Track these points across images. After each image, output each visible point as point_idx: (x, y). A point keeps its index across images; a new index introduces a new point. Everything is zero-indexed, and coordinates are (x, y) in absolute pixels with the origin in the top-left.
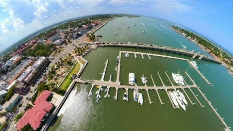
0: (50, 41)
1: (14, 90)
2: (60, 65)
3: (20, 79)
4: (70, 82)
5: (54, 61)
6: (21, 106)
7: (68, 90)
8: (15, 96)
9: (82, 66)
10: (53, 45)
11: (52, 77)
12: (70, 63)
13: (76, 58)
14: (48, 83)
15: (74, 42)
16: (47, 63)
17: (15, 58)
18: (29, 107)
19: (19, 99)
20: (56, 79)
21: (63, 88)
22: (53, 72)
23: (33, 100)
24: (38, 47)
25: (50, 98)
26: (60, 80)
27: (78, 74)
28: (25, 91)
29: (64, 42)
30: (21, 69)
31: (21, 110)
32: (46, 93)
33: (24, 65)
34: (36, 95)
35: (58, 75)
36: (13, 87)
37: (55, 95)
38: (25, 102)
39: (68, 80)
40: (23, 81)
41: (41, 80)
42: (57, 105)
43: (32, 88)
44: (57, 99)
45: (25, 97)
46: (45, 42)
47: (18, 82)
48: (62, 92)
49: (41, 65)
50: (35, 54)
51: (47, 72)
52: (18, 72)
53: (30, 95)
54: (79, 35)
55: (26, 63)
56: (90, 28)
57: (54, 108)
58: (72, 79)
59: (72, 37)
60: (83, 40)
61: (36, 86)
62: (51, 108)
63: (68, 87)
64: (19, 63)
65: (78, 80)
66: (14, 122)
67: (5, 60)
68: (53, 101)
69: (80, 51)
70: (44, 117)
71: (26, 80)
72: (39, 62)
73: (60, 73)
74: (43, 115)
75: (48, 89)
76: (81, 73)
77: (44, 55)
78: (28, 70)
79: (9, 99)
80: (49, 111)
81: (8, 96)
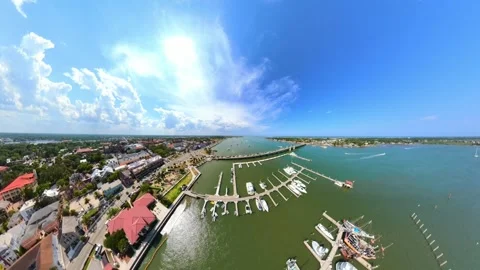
0: (172, 146)
1: (118, 175)
2: (172, 170)
3: (130, 167)
4: (179, 194)
5: (168, 164)
6: (118, 198)
7: (174, 203)
8: (117, 183)
9: (194, 177)
10: (173, 150)
11: (160, 181)
12: (182, 171)
13: (190, 168)
14: (153, 186)
15: (193, 152)
16: (160, 164)
18: (125, 206)
19: (119, 189)
20: (163, 185)
21: (169, 198)
22: (163, 176)
23: (134, 198)
24: (161, 147)
25: (151, 206)
26: (168, 187)
27: (188, 186)
28: (128, 183)
29: (184, 151)
30: (137, 158)
31: (118, 204)
32: (147, 197)
33: (141, 156)
34: (138, 194)
35: (167, 181)
36: (121, 170)
37: (159, 204)
38: (124, 197)
39: (175, 190)
40: (131, 171)
41: (148, 178)
42: (161, 218)
43: (136, 184)
44: (161, 211)
45: (125, 190)
46: (169, 145)
47: (126, 169)
48: (167, 204)
49: (154, 163)
50: (155, 151)
51: (157, 173)
52: (133, 158)
53: (132, 191)
54: (198, 148)
55: (143, 154)
56: (209, 144)
57: (156, 221)
58: (181, 190)
59: (192, 148)
60: (201, 152)
61: (141, 183)
62: (153, 220)
63: (174, 198)
64: (138, 151)
65: (188, 193)
66: (106, 216)
68: (155, 211)
69: (195, 162)
70: (143, 230)
71: (135, 170)
72: (154, 159)
73: (169, 179)
74: (142, 227)
75: (152, 193)
76: (192, 186)
77: (163, 156)
78: (141, 162)
79: (111, 181)
80: (149, 223)
81: (111, 177)
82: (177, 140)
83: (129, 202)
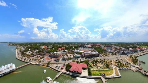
0: (105, 48)
1: (81, 53)
2: (101, 62)
3: (85, 52)
4: (98, 75)
5: (101, 58)
6: (77, 59)
7: (93, 76)
8: (79, 55)
9: (113, 75)
10: (105, 51)
11: (93, 63)
12: (107, 66)
13: (114, 67)
14: (90, 63)
15: (119, 56)
16: (97, 56)
17: (89, 46)
18: (77, 62)
19: (79, 57)
20: (94, 65)
21: (92, 72)
22: (96, 62)
23: (81, 62)
24: (99, 48)
25: (84, 69)
26: (95, 68)
27: (107, 76)
28: (82, 57)
29: (112, 53)
30: (88, 50)
31: (76, 60)
32: (85, 65)
33: (89, 50)
34: (83, 62)
35: (96, 65)
36: (82, 52)
37: (87, 71)
38: (79, 60)
39: (98, 72)
40: (85, 54)
41: (89, 59)
42: (83, 75)
43: (84, 59)
44: (85, 73)
45: (80, 58)
46: (103, 47)
47: (84, 53)
48: (90, 74)
49: (94, 54)
50: (96, 49)
51: (94, 59)
52: (86, 50)
53: (82, 60)
54: (124, 53)
55: (91, 49)
56: (136, 52)
57: (80, 74)
58: (101, 74)
59: (119, 52)
60: (126, 59)
61: (86, 59)
62: (80, 72)
63: (94, 75)
64: (89, 48)
66: (72, 60)
67: (87, 44)
68: (83, 71)
70: (75, 71)
71: (86, 54)
72: (94, 53)
73: (98, 65)
75: (88, 65)
76: (109, 78)
77: (99, 52)
78: (89, 52)
79: (78, 54)
80: (78, 72)
82: (109, 45)
83: (79, 62)
